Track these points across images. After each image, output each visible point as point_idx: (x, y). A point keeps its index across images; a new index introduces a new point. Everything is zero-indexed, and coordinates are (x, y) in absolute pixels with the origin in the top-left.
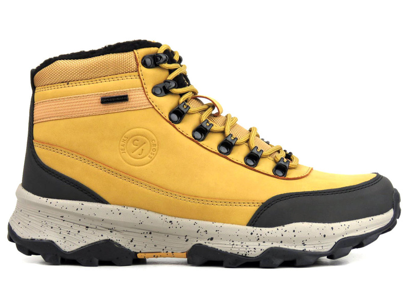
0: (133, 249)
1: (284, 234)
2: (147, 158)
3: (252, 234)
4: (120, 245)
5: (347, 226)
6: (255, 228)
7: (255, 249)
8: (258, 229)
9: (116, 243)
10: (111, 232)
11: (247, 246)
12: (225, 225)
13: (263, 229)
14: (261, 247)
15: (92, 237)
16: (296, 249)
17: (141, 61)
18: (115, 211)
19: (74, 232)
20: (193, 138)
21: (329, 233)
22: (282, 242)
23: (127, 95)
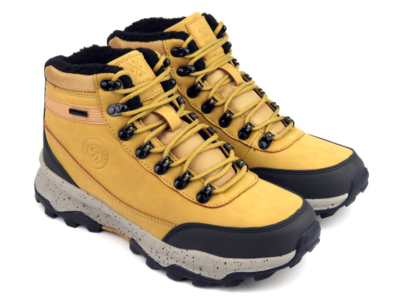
0: (99, 222)
1: (186, 257)
2: (100, 165)
3: (163, 249)
4: (90, 218)
5: (239, 264)
6: (167, 244)
7: (164, 261)
8: (169, 246)
9: (87, 216)
10: (84, 206)
11: (159, 257)
12: (148, 235)
13: (172, 247)
14: (168, 262)
16: (193, 271)
17: (99, 84)
18: (82, 195)
19: (61, 198)
20: (135, 156)
21: (222, 267)
22: (184, 262)
23: (86, 112)
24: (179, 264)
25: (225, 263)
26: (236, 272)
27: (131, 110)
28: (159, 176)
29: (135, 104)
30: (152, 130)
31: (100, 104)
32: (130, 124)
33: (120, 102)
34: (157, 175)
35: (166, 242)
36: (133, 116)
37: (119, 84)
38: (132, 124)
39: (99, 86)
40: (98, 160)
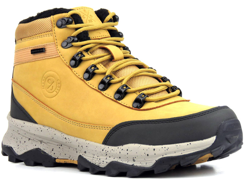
0: (53, 156)
1: (121, 151)
2: (55, 93)
3: (103, 150)
4: (45, 153)
5: (166, 148)
6: (106, 146)
7: (103, 161)
8: (108, 147)
9: (43, 151)
10: (41, 143)
11: (100, 159)
12: (91, 143)
13: (110, 147)
14: (106, 160)
15: (30, 146)
16: (128, 163)
17: (55, 24)
18: (39, 129)
19: (23, 142)
20: (83, 78)
21: (151, 153)
22: (120, 158)
23: (44, 48)
24: (116, 160)
25: (154, 149)
26: (164, 156)
27: (80, 41)
28: (102, 92)
29: (84, 37)
30: (97, 58)
31: (55, 40)
32: (79, 52)
33: (72, 35)
34: (100, 91)
35: (106, 144)
36: (82, 46)
37: (71, 20)
38: (81, 53)
39: (55, 25)
40: (53, 90)
